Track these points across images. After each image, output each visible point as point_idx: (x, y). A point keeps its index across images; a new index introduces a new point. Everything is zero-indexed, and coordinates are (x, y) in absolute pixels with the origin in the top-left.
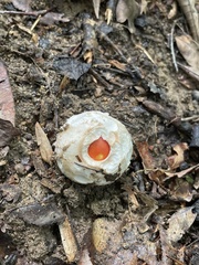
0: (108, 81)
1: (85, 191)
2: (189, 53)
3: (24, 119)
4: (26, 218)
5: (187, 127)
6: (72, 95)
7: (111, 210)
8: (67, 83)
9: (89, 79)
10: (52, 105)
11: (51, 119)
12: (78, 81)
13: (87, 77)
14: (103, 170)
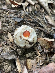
0: (28, 24)
1: (23, 50)
2: (49, 19)
3: (5, 31)
4: (4, 57)
5: (51, 34)
6: (18, 26)
7: (32, 56)
8: (17, 23)
9: (23, 23)
10: (13, 28)
11: (13, 32)
12: (20, 22)
13: (22, 22)
14: (28, 40)
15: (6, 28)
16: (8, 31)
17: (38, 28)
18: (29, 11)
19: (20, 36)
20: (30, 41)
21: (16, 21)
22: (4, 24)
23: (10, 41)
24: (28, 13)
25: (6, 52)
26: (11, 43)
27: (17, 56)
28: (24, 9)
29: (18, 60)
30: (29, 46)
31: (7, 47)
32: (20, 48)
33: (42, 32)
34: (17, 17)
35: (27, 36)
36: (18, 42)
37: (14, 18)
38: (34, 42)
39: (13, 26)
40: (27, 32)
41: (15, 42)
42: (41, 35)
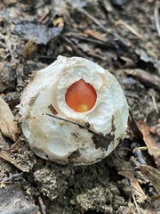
6: (40, 64)
7: (108, 203)
8: (34, 48)
9: (61, 49)
10: (13, 70)
11: (14, 90)
12: (47, 46)
13: (58, 45)
14: (88, 126)
17: (131, 72)
19: (51, 108)
20: (97, 130)
21: (31, 38)
23: (4, 130)
24: (84, 4)
26: (8, 139)
27: (37, 203)
30: (92, 154)
32: (52, 164)
33: (152, 92)
34: (35, 22)
35: (85, 107)
36: (39, 134)
37: (19, 28)
38: (117, 134)
39: (14, 61)
40: (82, 87)
41: (27, 134)
42: (145, 105)
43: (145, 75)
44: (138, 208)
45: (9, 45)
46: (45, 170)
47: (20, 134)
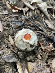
0: (29, 28)
1: (24, 53)
2: (48, 24)
3: (6, 35)
4: (5, 60)
5: (52, 38)
6: (19, 30)
7: (33, 59)
8: (18, 27)
9: (23, 27)
10: (13, 31)
11: (14, 35)
12: (21, 26)
13: (23, 26)
14: (29, 43)
15: (7, 31)
16: (9, 35)
17: (38, 32)
18: (29, 15)
19: (21, 39)
20: (31, 44)
21: (17, 25)
22: (5, 27)
23: (11, 44)
24: (28, 17)
25: (7, 55)
26: (12, 46)
27: (18, 59)
28: (24, 14)
29: (19, 63)
30: (30, 49)
31: (8, 50)
33: (43, 36)
34: (18, 21)
35: (28, 39)
36: (19, 45)
37: (15, 22)
38: (35, 45)
39: (14, 29)
40: (28, 35)
41: (16, 45)
42: (41, 39)
43: (41, 32)
44: (39, 60)
45: (12, 26)
46: (20, 52)
47: (15, 45)
